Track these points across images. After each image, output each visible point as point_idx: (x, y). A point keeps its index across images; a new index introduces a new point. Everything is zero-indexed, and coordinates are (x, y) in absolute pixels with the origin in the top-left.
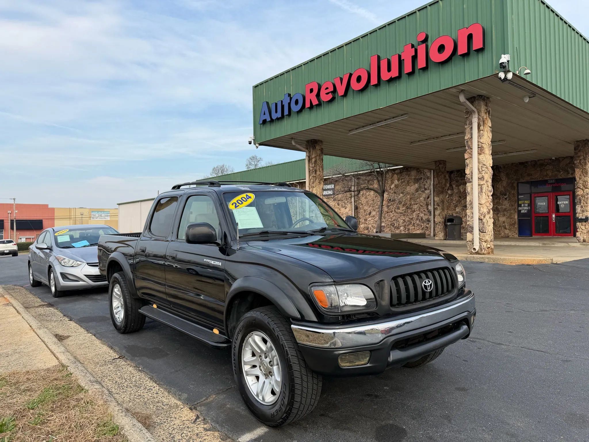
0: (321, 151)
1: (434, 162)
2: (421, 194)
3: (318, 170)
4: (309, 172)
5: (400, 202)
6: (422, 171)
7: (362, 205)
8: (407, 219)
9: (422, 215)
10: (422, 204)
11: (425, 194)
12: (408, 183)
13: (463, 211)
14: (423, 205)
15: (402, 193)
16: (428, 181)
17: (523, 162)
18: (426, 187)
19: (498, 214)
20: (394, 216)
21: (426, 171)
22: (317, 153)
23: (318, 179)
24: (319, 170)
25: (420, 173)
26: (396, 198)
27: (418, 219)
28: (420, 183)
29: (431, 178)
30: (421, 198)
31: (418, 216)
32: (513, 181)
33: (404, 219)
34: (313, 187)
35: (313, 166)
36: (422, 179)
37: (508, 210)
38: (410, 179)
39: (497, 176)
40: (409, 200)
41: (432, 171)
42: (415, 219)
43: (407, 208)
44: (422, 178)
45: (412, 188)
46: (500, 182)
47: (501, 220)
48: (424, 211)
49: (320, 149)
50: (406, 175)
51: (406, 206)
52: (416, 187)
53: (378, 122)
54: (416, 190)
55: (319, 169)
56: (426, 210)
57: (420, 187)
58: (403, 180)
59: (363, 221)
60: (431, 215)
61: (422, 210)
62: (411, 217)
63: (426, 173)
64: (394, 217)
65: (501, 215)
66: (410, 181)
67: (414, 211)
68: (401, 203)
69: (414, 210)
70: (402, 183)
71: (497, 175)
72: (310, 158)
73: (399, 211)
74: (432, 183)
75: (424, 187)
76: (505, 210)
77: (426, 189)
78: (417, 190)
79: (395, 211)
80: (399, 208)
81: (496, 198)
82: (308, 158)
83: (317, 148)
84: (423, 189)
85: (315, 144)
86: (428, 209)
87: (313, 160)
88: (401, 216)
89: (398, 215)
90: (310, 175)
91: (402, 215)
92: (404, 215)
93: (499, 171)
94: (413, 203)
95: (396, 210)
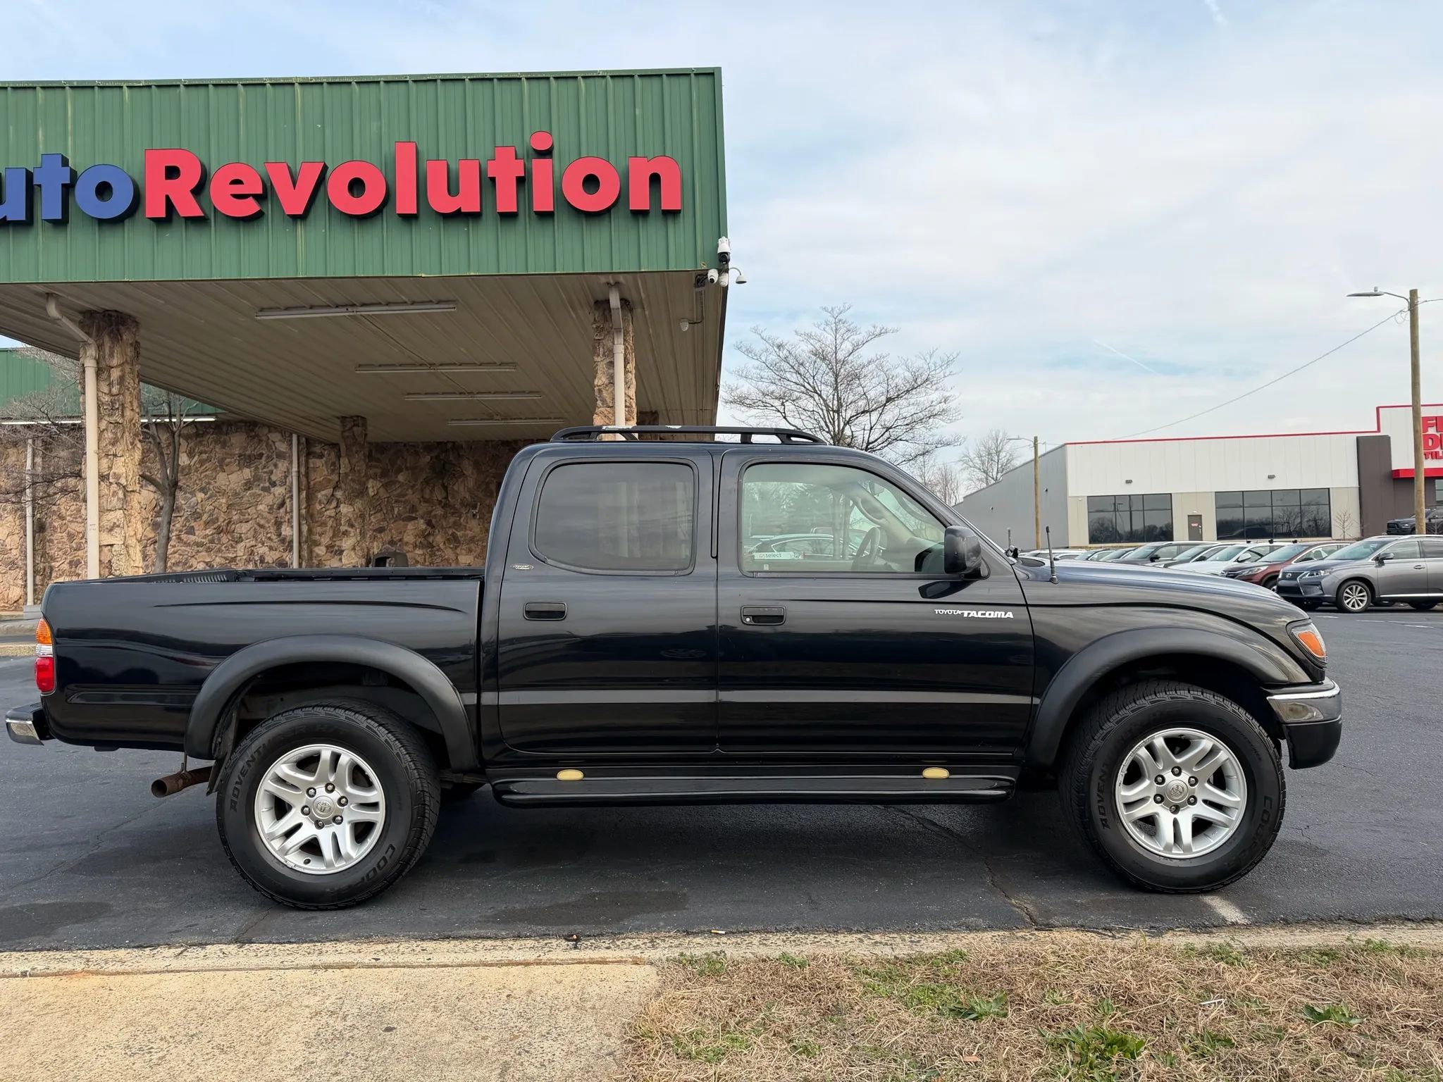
0: (135, 349)
1: (338, 418)
2: (260, 495)
3: (128, 405)
4: (99, 407)
5: (196, 515)
6: (264, 438)
7: (62, 518)
8: (218, 560)
9: (262, 550)
10: (262, 522)
11: (272, 496)
12: (222, 466)
13: (372, 542)
14: (267, 525)
15: (202, 490)
16: (283, 465)
17: (510, 440)
18: (274, 478)
19: (456, 547)
20: (175, 552)
21: (275, 437)
22: (126, 355)
23: (127, 434)
24: (132, 405)
25: (256, 440)
26: (183, 502)
27: (250, 560)
28: (257, 468)
29: (291, 456)
30: (260, 507)
31: (252, 553)
32: (488, 479)
33: (208, 560)
34: (115, 455)
35: (115, 390)
36: (264, 458)
37: (478, 541)
38: (226, 453)
39: (454, 465)
40: (225, 509)
41: (295, 438)
42: (243, 561)
43: (219, 531)
44: (263, 454)
45: (234, 479)
46: (460, 480)
47: (463, 561)
48: (270, 538)
49: (131, 344)
50: (216, 442)
51: (216, 526)
52: (246, 477)
53: (363, 305)
54: (246, 484)
55: (131, 402)
56: (274, 537)
57: (257, 478)
58: (204, 456)
59: (66, 566)
60: (291, 550)
61: (262, 537)
62: (230, 555)
63: (274, 442)
64: (177, 555)
65: (463, 551)
66: (228, 460)
67: (240, 540)
68: (200, 517)
69: (240, 537)
70: (202, 462)
71: (454, 462)
72: (103, 364)
73: (192, 538)
74: (295, 469)
75: (270, 479)
76: (472, 540)
77: (274, 484)
78: (248, 485)
79: (179, 538)
80: (191, 531)
81: (453, 514)
82: (95, 365)
83: (124, 337)
84: (267, 484)
85: (121, 327)
86: (280, 535)
87: (115, 374)
88: (198, 552)
89: (188, 549)
90: (100, 419)
91: (201, 549)
92: (209, 550)
93: (459, 455)
94: (235, 518)
95: (184, 536)
